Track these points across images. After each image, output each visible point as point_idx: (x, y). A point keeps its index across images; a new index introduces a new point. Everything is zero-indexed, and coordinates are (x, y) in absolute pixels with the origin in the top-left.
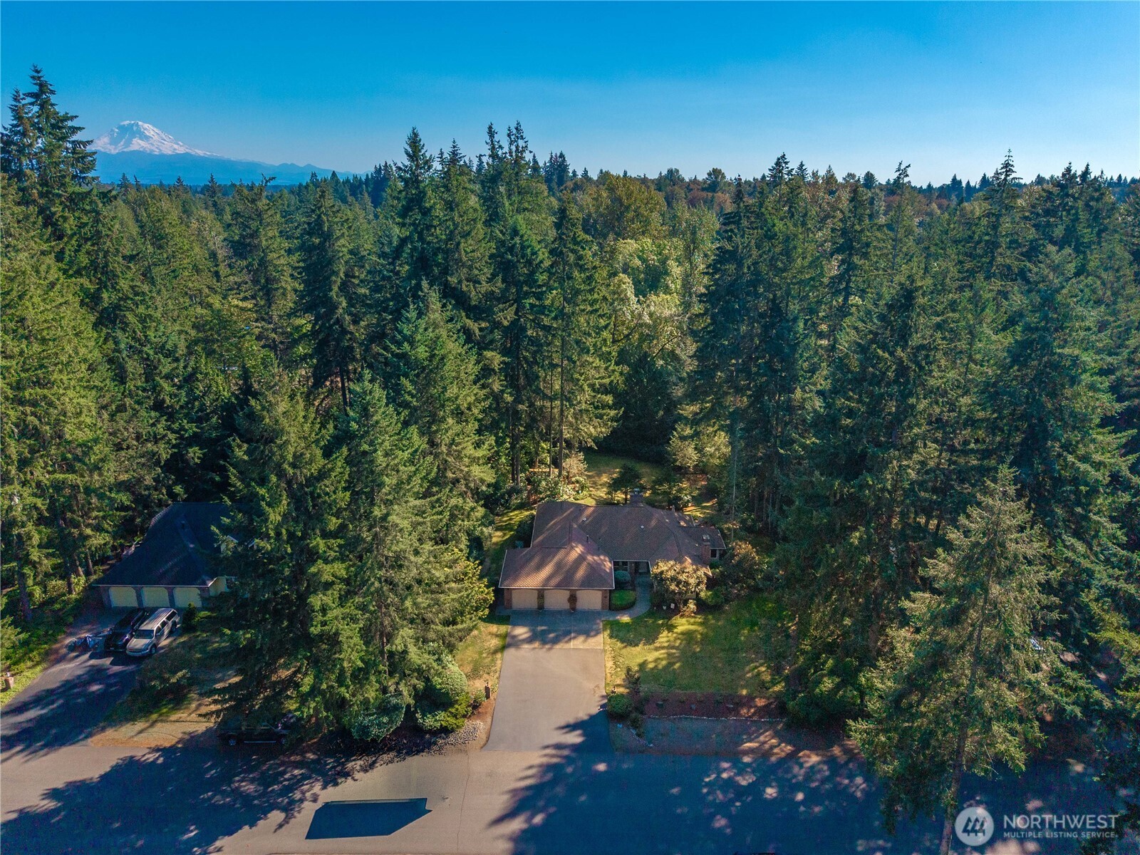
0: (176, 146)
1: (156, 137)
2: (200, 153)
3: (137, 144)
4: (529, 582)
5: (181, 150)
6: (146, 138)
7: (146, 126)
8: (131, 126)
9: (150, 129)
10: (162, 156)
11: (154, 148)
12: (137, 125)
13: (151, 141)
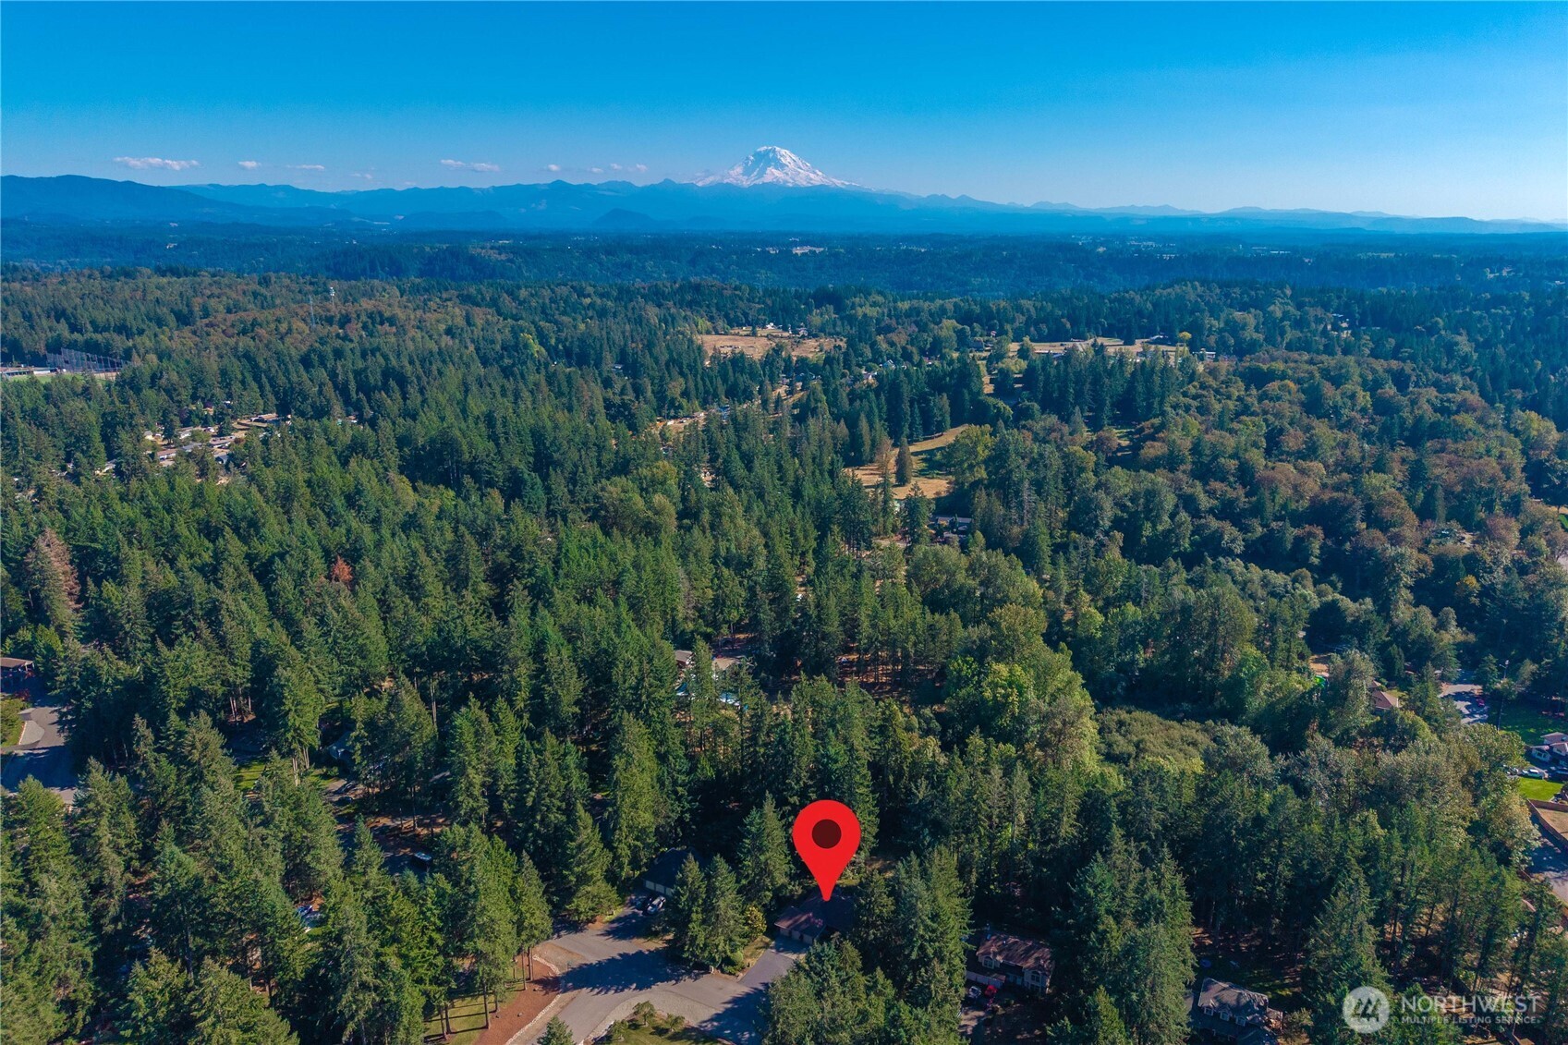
0: (812, 176)
1: (792, 165)
2: (838, 183)
3: (772, 174)
4: (783, 925)
5: (817, 178)
6: (781, 166)
7: (783, 151)
8: (767, 152)
9: (787, 156)
10: (796, 188)
11: (788, 178)
12: (774, 151)
13: (786, 169)
